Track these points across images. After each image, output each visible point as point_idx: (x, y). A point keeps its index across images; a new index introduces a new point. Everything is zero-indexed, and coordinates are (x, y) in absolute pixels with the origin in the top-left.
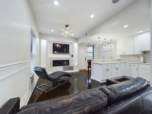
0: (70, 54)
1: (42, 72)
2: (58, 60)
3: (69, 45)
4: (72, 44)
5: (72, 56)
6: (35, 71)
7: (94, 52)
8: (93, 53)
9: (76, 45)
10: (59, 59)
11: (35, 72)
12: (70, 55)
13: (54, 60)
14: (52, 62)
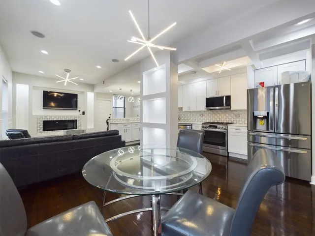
0: (78, 109)
1: (23, 135)
2: (55, 119)
3: (77, 95)
4: (83, 93)
5: (84, 113)
6: (7, 135)
7: (126, 107)
8: (124, 108)
9: (90, 96)
10: (53, 118)
11: (8, 137)
12: (79, 111)
13: (46, 120)
14: (42, 123)
